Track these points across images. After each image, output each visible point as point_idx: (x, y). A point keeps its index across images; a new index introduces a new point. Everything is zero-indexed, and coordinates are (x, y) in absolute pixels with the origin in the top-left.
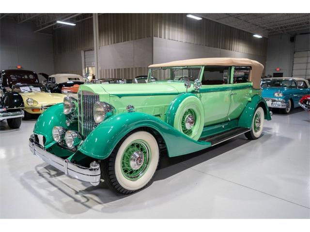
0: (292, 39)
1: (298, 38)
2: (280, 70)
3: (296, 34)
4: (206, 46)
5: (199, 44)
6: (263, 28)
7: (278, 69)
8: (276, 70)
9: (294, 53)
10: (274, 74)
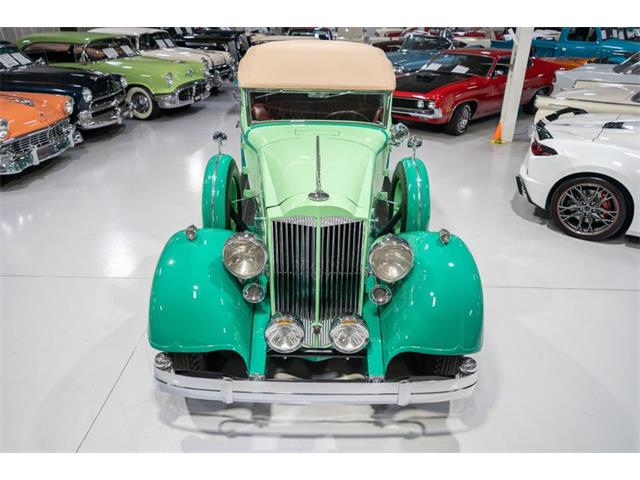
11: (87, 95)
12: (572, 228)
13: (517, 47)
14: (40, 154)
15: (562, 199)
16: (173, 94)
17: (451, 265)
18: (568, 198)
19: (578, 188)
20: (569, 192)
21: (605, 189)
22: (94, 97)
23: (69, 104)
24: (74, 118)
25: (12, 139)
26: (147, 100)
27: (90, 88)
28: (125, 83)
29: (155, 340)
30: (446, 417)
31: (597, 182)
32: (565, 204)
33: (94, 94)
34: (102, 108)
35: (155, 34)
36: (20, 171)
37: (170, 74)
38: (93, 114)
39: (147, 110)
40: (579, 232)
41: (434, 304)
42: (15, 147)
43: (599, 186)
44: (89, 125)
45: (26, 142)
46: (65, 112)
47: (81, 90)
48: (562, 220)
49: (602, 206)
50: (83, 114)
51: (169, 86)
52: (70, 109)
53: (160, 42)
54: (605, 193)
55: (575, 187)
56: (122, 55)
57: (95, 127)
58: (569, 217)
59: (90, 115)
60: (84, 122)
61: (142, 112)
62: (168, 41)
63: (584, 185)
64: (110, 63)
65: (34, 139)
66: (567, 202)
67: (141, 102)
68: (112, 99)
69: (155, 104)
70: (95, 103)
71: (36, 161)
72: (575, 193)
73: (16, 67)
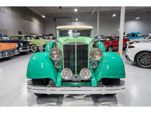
0: (55, 20)
1: (57, 19)
2: (52, 33)
3: (56, 18)
4: (21, 18)
5: (18, 17)
6: (43, 13)
7: (51, 32)
8: (50, 33)
9: (56, 26)
10: (49, 34)
11: (22, 44)
12: (142, 66)
13: (120, 33)
14: (8, 55)
15: (138, 58)
16: (42, 46)
17: (113, 58)
18: (140, 58)
19: (142, 55)
20: (140, 56)
21: (149, 54)
22: (23, 45)
23: (17, 45)
24: (18, 49)
25: (2, 51)
26: (36, 48)
27: (23, 43)
28: (31, 43)
29: (28, 76)
30: (117, 104)
31: (146, 53)
32: (139, 60)
33: (23, 44)
34: (25, 47)
35: (39, 36)
36: (2, 58)
37: (41, 42)
38: (23, 49)
39: (35, 50)
40: (144, 67)
41: (108, 69)
42: (2, 52)
43: (147, 54)
44: (21, 51)
45: (5, 51)
46: (16, 47)
47: (20, 43)
48: (139, 64)
49: (149, 59)
50: (20, 48)
51: (41, 44)
52: (17, 46)
53: (40, 38)
54: (149, 56)
55: (141, 55)
56: (31, 39)
57: (22, 51)
58: (141, 63)
59: (22, 49)
60: (20, 50)
61: (34, 50)
62: (42, 38)
63: (143, 54)
64: (28, 40)
65: (7, 51)
66: (140, 59)
67: (34, 48)
68: (27, 46)
69: (37, 48)
70: (23, 46)
71: (7, 56)
72: (141, 56)
73: (6, 39)
